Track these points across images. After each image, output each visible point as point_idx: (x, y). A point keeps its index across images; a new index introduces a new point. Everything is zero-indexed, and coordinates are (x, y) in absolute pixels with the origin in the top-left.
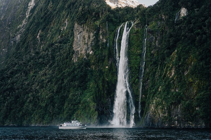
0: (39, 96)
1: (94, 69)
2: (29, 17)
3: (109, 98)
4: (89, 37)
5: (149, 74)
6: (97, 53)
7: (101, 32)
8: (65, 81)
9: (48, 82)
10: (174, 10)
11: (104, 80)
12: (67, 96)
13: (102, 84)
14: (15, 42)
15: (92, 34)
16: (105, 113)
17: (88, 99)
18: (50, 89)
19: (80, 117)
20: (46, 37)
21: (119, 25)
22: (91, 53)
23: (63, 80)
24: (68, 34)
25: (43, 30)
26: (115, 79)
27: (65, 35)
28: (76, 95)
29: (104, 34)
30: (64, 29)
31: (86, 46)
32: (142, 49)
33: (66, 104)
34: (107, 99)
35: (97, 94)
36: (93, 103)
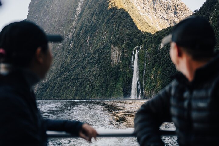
0: (94, 84)
1: (122, 71)
2: (78, 21)
4: (119, 54)
5: (147, 74)
6: (123, 63)
7: (125, 51)
8: (108, 77)
9: (99, 76)
10: (158, 44)
11: (127, 76)
12: (109, 85)
13: (126, 79)
14: (68, 39)
15: (120, 52)
16: (127, 93)
17: (119, 86)
18: (100, 80)
20: (93, 41)
21: (134, 48)
22: (120, 62)
23: (106, 76)
24: (108, 41)
25: (90, 37)
27: (106, 42)
28: (113, 84)
29: (126, 53)
30: (104, 37)
31: (117, 58)
32: (144, 61)
33: (109, 88)
34: (128, 86)
35: (124, 84)
36: (122, 88)
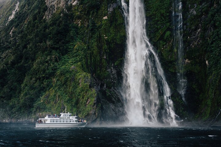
1: (79, 25)
3: (112, 68)
11: (100, 38)
13: (98, 45)
17: (73, 67)
19: (52, 103)
22: (74, 4)
25: (16, 27)
26: (122, 34)
28: (47, 62)
34: (109, 70)
35: (89, 60)
36: (84, 73)
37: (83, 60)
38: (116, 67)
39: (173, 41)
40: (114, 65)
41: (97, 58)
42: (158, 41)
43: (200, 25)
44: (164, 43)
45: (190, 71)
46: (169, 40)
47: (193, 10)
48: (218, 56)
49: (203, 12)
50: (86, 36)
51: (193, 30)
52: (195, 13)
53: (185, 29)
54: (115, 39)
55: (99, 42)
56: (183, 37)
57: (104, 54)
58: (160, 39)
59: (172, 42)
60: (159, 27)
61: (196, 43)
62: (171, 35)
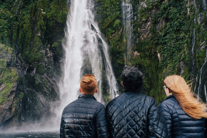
3: (48, 49)
11: (35, 11)
13: (31, 18)
16: (37, 83)
34: (43, 51)
35: (15, 34)
37: (6, 32)
38: (53, 50)
39: (123, 31)
40: (51, 46)
41: (27, 34)
42: (106, 28)
43: (150, 18)
44: (113, 31)
45: (139, 64)
46: (118, 29)
47: (144, 3)
48: (173, 47)
49: (154, 6)
50: (15, 6)
51: (143, 21)
52: (146, 6)
53: (135, 19)
54: (56, 17)
55: (34, 15)
56: (133, 28)
57: (38, 30)
58: (108, 27)
59: (121, 31)
60: (108, 13)
61: (145, 36)
62: (121, 24)
